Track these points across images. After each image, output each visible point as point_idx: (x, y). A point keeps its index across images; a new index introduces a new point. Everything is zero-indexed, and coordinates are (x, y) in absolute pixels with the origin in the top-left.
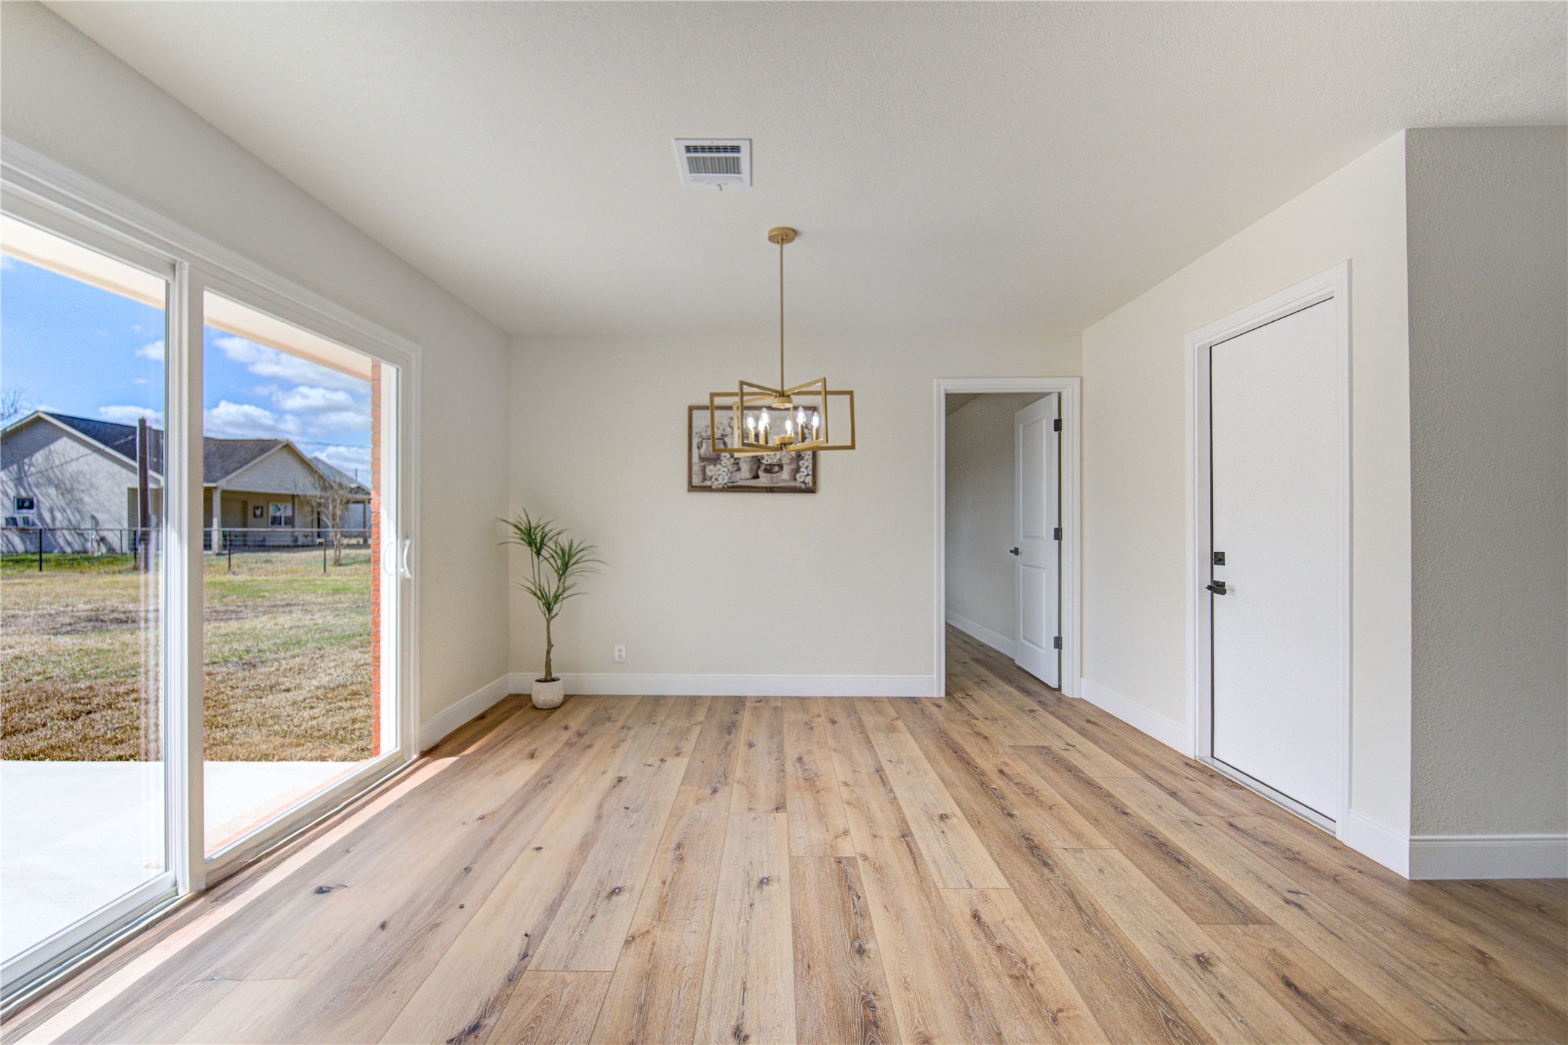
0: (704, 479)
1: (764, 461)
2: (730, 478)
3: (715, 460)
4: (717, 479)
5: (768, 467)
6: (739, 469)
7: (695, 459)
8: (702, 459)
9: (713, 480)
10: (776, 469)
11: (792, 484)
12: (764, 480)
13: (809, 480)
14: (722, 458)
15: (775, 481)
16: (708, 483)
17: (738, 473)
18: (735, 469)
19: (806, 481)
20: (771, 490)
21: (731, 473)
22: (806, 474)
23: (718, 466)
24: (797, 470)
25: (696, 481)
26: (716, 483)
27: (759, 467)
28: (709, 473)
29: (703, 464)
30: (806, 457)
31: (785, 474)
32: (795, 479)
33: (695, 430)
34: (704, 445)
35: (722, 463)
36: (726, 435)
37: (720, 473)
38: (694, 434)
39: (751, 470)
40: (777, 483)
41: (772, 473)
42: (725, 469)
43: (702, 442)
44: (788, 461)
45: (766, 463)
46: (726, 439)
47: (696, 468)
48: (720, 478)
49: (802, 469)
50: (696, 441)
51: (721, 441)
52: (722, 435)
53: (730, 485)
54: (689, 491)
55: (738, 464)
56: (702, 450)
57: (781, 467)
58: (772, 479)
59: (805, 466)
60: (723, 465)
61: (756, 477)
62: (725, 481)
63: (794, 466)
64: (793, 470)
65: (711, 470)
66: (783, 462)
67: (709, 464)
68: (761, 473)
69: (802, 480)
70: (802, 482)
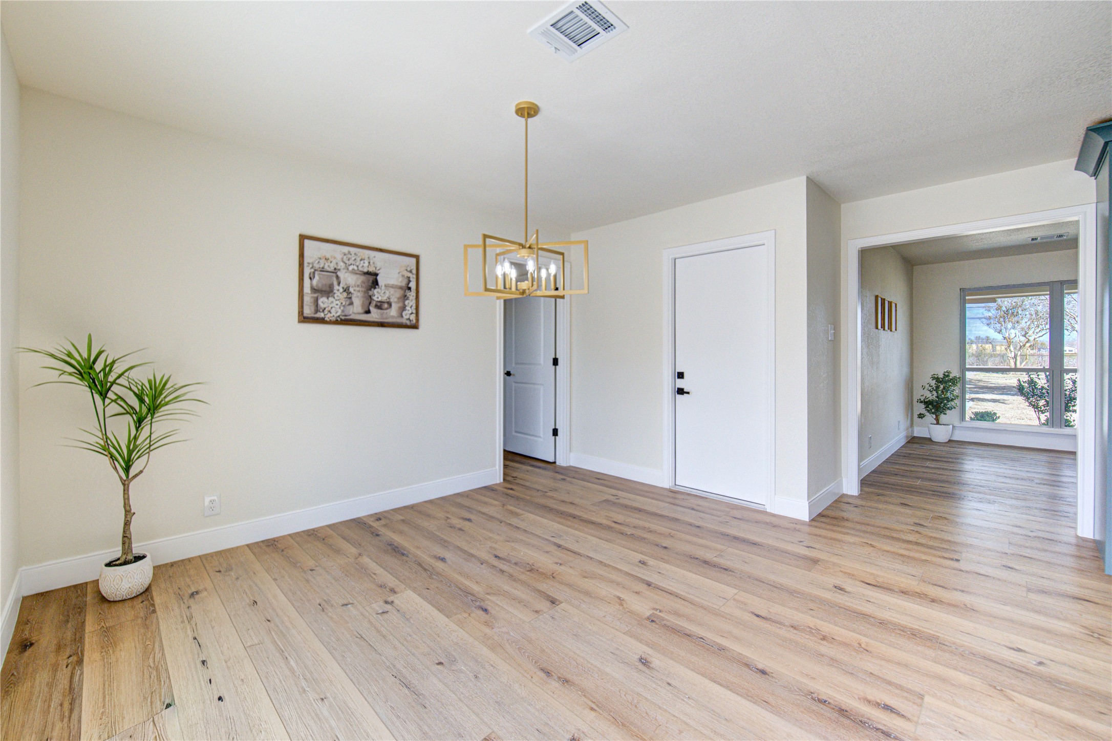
0: (317, 311)
1: (375, 298)
2: (343, 311)
3: (328, 291)
4: (330, 312)
5: (379, 304)
6: (351, 304)
7: (307, 289)
8: (314, 290)
9: (326, 312)
10: (386, 306)
11: (399, 320)
12: (375, 315)
13: (413, 317)
14: (335, 291)
15: (384, 316)
16: (321, 315)
17: (351, 306)
18: (347, 303)
19: (411, 318)
20: (382, 325)
21: (344, 306)
22: (410, 312)
23: (331, 299)
24: (403, 308)
25: (308, 311)
26: (329, 315)
27: (370, 303)
28: (321, 305)
29: (316, 295)
30: (411, 298)
31: (393, 312)
32: (402, 316)
33: (306, 260)
34: (317, 277)
35: (335, 296)
36: (339, 270)
37: (333, 306)
38: (306, 264)
39: (363, 305)
40: (386, 319)
41: (381, 309)
42: (338, 302)
43: (314, 273)
44: (396, 300)
45: (377, 300)
46: (339, 273)
47: (308, 299)
48: (333, 311)
49: (407, 308)
50: (307, 271)
51: (334, 274)
52: (335, 269)
53: (343, 318)
54: (300, 321)
55: (350, 298)
56: (315, 282)
57: (390, 304)
58: (382, 314)
59: (410, 306)
60: (336, 298)
61: (368, 312)
62: (338, 314)
63: (401, 304)
64: (400, 308)
65: (323, 302)
66: (392, 300)
67: (322, 297)
68: (372, 309)
69: (408, 317)
70: (407, 319)
